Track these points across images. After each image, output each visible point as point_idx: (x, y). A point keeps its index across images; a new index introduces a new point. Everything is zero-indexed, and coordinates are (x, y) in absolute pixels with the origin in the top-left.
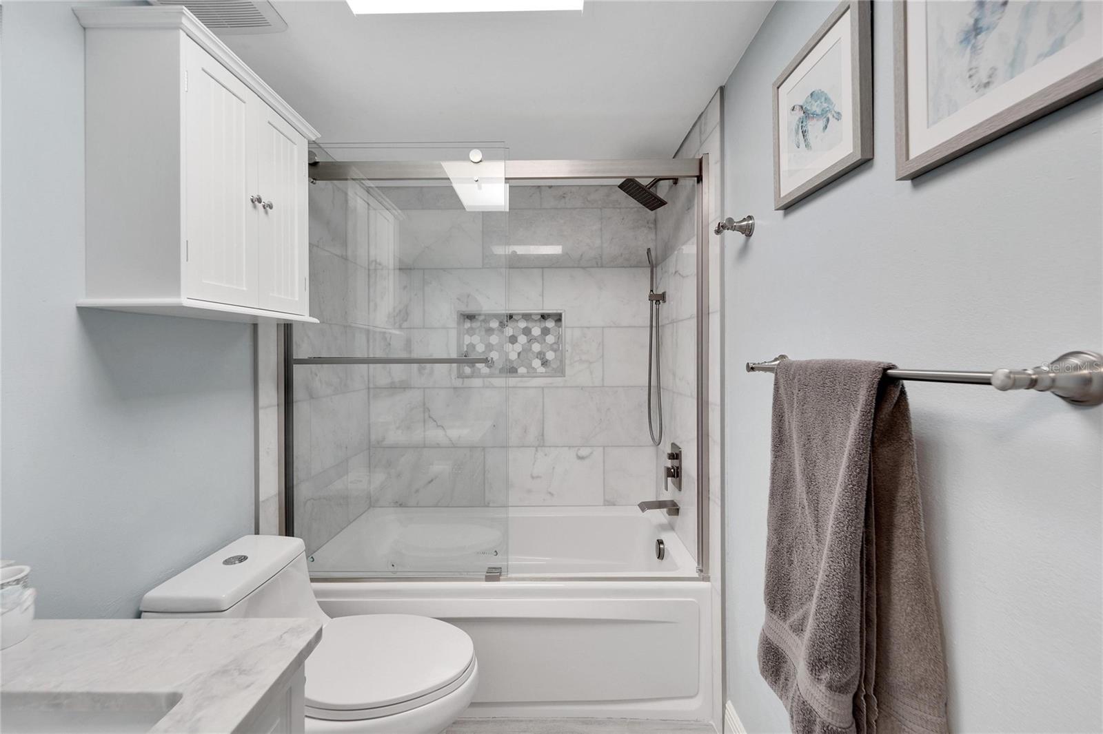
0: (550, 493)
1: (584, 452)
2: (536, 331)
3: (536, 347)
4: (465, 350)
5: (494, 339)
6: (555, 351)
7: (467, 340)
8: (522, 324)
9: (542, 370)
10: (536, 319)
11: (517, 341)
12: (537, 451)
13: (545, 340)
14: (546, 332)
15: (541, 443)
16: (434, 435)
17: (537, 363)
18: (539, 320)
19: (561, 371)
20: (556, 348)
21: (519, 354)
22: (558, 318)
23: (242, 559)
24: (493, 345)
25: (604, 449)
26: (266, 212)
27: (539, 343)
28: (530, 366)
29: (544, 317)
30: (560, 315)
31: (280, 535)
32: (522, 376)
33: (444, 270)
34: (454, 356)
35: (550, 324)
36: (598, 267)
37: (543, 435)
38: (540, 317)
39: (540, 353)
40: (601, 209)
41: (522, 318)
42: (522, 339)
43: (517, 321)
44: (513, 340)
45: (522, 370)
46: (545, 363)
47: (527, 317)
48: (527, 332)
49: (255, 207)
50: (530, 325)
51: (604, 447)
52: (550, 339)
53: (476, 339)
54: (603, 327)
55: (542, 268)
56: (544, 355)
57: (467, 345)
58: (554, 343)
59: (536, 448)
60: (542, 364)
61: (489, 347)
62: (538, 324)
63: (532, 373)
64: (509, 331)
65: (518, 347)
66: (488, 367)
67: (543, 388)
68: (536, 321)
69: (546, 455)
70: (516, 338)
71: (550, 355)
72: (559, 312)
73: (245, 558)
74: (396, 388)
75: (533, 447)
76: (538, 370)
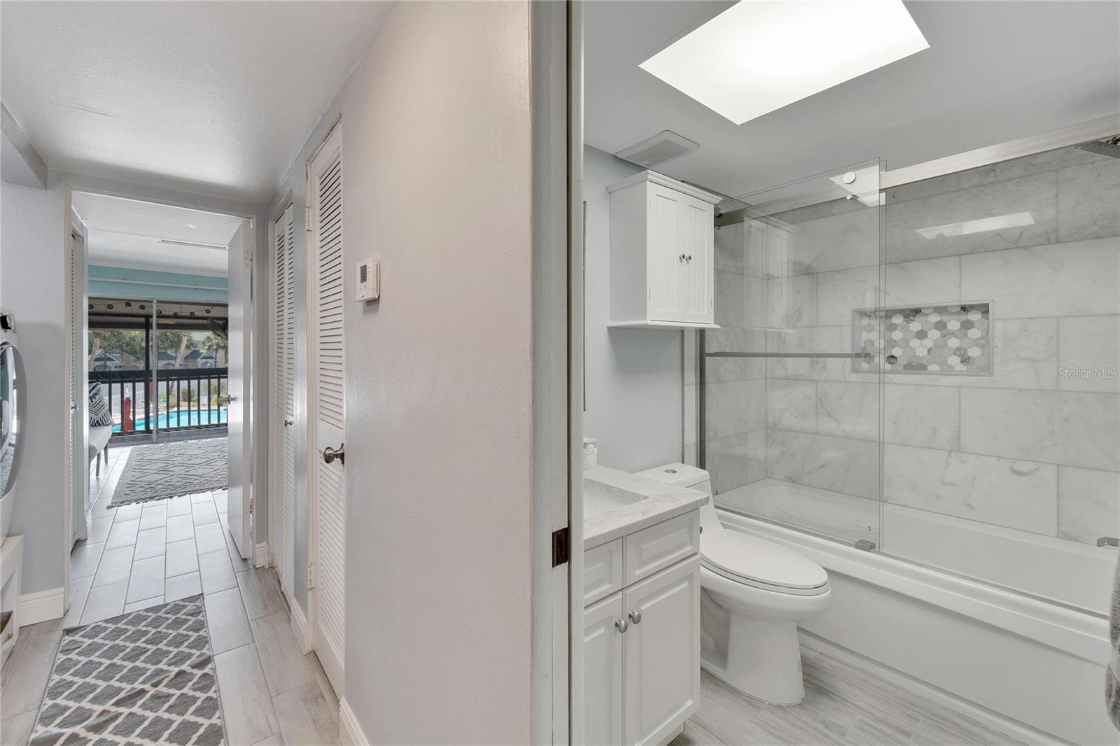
0: (969, 505)
1: (1020, 466)
2: (954, 325)
3: (954, 343)
4: (863, 346)
5: (897, 335)
6: (982, 347)
7: (865, 336)
8: (935, 318)
9: (963, 368)
10: (954, 311)
11: (927, 337)
12: (950, 455)
13: (966, 335)
14: (967, 325)
15: (957, 446)
16: (828, 425)
17: (954, 360)
18: (958, 313)
19: (987, 370)
20: (985, 343)
21: (929, 350)
22: (984, 309)
23: (674, 472)
24: (895, 341)
25: (1058, 468)
26: (688, 262)
27: (957, 338)
28: (944, 363)
29: (964, 308)
30: (987, 305)
31: (697, 466)
32: (932, 373)
33: (838, 271)
34: (848, 351)
35: (974, 316)
36: (1050, 243)
37: (959, 439)
38: (959, 309)
39: (958, 349)
40: (1056, 171)
41: (935, 311)
42: (934, 334)
43: (927, 315)
44: (922, 335)
45: (933, 367)
46: (966, 360)
47: (940, 310)
48: (940, 326)
49: (681, 261)
50: (945, 318)
51: (1059, 465)
52: (974, 333)
53: (874, 336)
54: (1058, 318)
55: (960, 255)
56: (965, 351)
57: (865, 342)
58: (982, 338)
59: (949, 451)
60: (962, 362)
61: (892, 343)
62: (956, 317)
63: (947, 370)
64: (915, 326)
65: (928, 343)
66: (889, 363)
67: (960, 387)
68: (953, 314)
69: (963, 462)
70: (926, 333)
71: (974, 352)
72: (985, 302)
73: (676, 472)
74: (790, 379)
75: (945, 450)
76: (956, 369)
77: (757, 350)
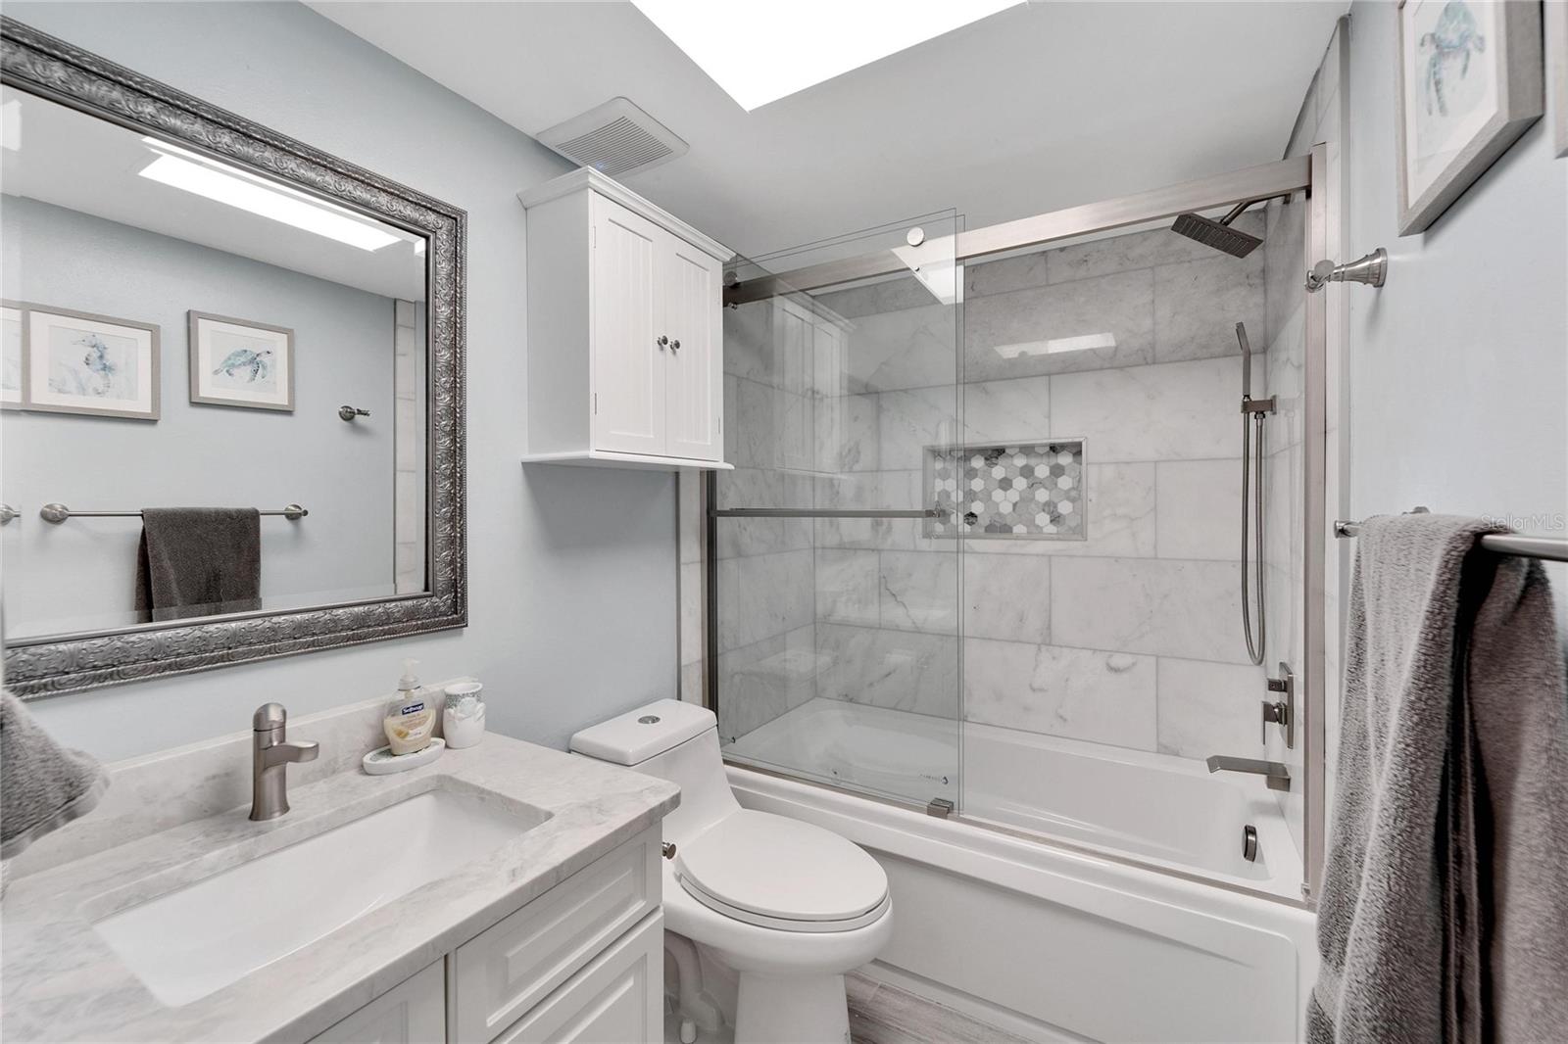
0: (1062, 717)
1: (1119, 661)
2: (1042, 471)
3: (1042, 495)
4: (936, 499)
5: (977, 484)
6: (1073, 501)
7: (939, 485)
8: (1020, 461)
9: (1052, 529)
10: (1041, 452)
11: (1011, 487)
12: (1039, 649)
13: (1056, 484)
14: (1057, 471)
15: (1047, 639)
16: (894, 614)
17: (1043, 519)
18: (1047, 454)
19: (1080, 532)
20: (1076, 496)
21: (1015, 505)
22: (1076, 450)
23: (656, 720)
24: (975, 493)
25: (1157, 661)
27: (1046, 488)
28: (1031, 523)
29: (1054, 449)
30: (1080, 444)
31: (703, 706)
32: (1017, 538)
33: (905, 391)
34: (919, 507)
35: (1065, 459)
36: (1147, 364)
37: (1049, 627)
38: (1048, 449)
39: (1047, 504)
41: (1020, 452)
42: (1020, 483)
43: (1012, 456)
44: (1006, 484)
45: (1019, 529)
46: (1056, 519)
47: (1027, 450)
48: (1027, 472)
49: (662, 349)
50: (1032, 462)
51: (1158, 657)
52: (1065, 482)
53: (950, 485)
54: (1156, 462)
55: (1049, 375)
56: (1055, 507)
57: (939, 493)
58: (1073, 488)
59: (1039, 645)
60: (1051, 521)
61: (970, 496)
62: (1045, 460)
63: (1035, 533)
64: (998, 472)
65: (1013, 495)
66: (968, 523)
67: (1050, 556)
68: (1042, 455)
69: (1054, 658)
70: (1011, 481)
71: (1065, 508)
72: (1077, 440)
74: (848, 549)
75: (1035, 643)
76: (1045, 530)
77: (800, 506)
